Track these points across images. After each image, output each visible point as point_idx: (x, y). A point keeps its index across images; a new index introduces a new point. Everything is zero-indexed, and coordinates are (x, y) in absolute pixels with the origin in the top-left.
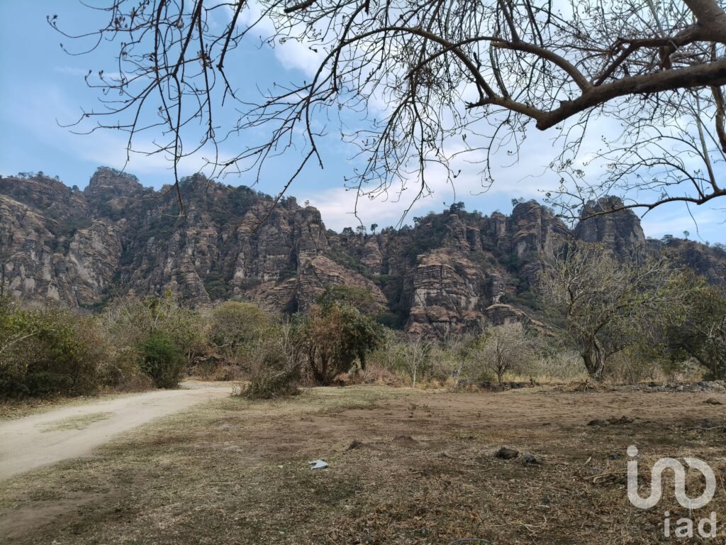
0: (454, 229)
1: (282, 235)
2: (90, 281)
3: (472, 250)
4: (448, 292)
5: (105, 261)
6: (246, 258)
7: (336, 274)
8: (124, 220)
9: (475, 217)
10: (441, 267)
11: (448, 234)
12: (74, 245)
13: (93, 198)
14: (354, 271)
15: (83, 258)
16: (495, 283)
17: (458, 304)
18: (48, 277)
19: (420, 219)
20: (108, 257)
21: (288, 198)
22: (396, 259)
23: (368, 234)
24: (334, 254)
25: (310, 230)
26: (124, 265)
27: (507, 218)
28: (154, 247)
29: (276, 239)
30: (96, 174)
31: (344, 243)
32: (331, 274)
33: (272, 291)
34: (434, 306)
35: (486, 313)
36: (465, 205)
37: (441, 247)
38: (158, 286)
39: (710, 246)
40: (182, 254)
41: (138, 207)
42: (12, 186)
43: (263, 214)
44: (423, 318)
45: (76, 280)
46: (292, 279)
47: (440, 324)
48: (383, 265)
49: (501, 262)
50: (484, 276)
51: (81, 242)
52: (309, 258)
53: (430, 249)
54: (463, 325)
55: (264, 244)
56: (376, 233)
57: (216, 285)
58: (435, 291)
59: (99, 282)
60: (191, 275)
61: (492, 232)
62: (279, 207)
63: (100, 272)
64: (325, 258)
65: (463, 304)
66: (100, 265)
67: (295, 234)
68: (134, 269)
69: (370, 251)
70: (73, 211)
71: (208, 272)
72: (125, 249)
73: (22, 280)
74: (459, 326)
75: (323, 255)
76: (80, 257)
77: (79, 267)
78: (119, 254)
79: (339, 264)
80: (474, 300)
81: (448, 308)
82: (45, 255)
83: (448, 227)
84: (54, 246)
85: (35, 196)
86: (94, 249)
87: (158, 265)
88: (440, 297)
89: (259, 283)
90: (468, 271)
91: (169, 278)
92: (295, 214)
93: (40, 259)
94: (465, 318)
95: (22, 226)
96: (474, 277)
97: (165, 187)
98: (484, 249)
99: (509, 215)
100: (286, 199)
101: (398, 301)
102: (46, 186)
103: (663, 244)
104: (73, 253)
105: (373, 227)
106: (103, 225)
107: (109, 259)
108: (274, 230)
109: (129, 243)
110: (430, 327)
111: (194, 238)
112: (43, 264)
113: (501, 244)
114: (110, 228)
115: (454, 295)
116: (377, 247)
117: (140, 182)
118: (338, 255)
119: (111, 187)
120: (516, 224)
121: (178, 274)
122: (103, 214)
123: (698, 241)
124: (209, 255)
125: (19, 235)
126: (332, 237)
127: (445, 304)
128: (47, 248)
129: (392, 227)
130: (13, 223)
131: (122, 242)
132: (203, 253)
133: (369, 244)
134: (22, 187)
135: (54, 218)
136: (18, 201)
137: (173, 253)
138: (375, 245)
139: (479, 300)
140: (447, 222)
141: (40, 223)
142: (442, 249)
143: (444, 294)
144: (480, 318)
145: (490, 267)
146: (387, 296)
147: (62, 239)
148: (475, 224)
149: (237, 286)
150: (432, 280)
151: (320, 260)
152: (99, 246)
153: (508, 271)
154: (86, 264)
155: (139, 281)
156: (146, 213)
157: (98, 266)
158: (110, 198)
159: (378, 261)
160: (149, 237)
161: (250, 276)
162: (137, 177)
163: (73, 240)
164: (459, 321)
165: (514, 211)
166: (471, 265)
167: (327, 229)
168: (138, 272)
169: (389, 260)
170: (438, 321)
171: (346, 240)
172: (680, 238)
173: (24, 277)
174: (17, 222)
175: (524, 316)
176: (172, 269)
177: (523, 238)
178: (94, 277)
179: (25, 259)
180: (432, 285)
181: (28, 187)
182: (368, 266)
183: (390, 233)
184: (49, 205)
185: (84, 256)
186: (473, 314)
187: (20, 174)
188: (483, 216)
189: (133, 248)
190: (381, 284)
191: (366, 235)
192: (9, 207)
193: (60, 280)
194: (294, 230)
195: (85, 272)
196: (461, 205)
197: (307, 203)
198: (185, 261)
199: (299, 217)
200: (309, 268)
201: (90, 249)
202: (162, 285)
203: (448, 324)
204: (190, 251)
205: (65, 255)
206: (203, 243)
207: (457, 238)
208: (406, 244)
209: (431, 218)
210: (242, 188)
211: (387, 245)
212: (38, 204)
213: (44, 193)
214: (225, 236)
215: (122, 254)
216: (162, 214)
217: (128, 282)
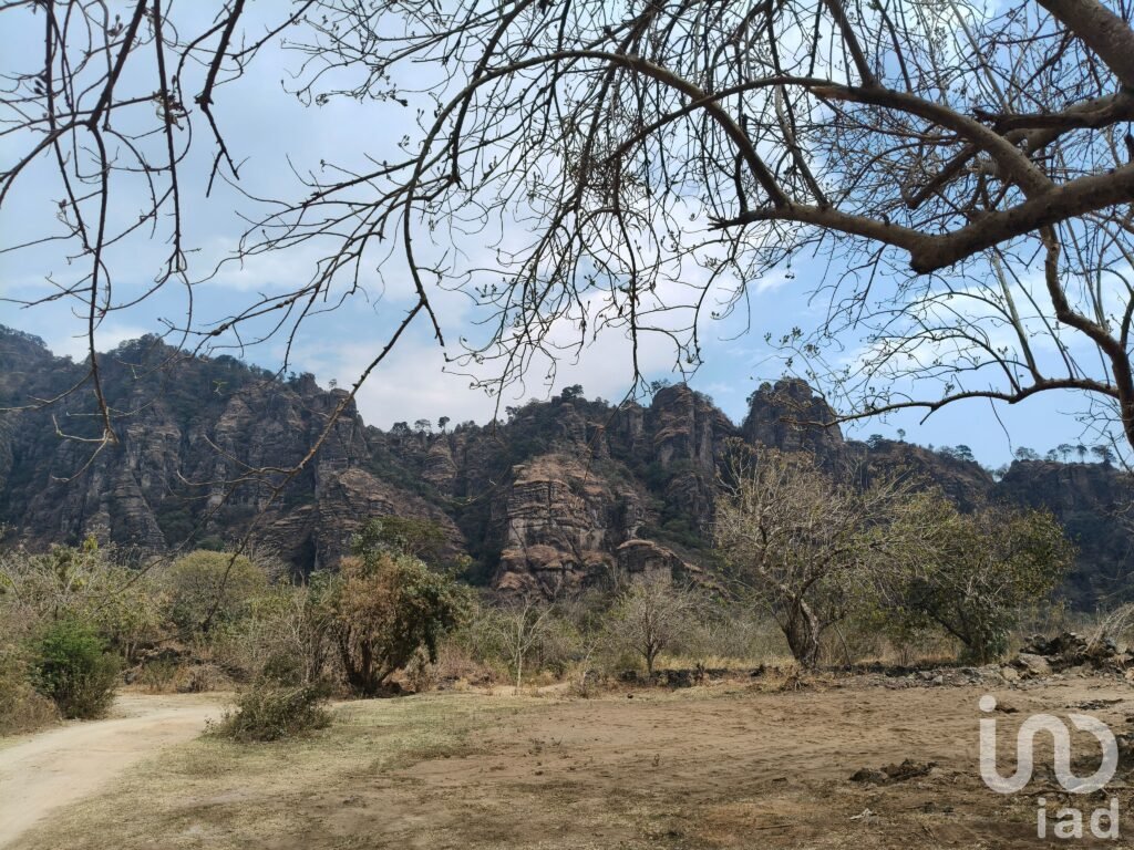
0: (568, 425)
1: (290, 434)
3: (595, 457)
4: (560, 523)
6: (228, 473)
7: (381, 498)
8: (18, 410)
9: (598, 406)
10: (549, 484)
11: (558, 434)
14: (410, 493)
16: (630, 507)
17: (574, 541)
19: (516, 409)
21: (302, 376)
22: (479, 472)
23: (434, 432)
24: (379, 466)
25: (337, 428)
26: (15, 486)
27: (645, 409)
28: (70, 455)
29: (279, 442)
31: (394, 447)
32: (373, 498)
33: (273, 527)
34: (540, 546)
35: (616, 554)
36: (584, 389)
37: (549, 453)
38: (76, 521)
39: (934, 450)
40: (119, 468)
43: (258, 401)
44: (521, 565)
46: (307, 507)
47: (548, 574)
48: (457, 481)
49: (639, 476)
50: (613, 497)
52: (335, 473)
53: (531, 455)
54: (582, 574)
55: (260, 449)
56: (447, 432)
57: (177, 518)
58: (541, 522)
60: (134, 502)
61: (624, 430)
62: (286, 390)
64: (362, 471)
65: (583, 541)
67: (312, 433)
68: (34, 493)
69: (437, 459)
71: (163, 496)
72: (18, 459)
74: (578, 576)
75: (359, 466)
78: (8, 468)
79: (385, 482)
80: (599, 535)
81: (560, 548)
83: (559, 422)
87: (77, 487)
88: (548, 531)
89: (250, 514)
90: (589, 489)
91: (96, 507)
92: (312, 401)
94: (586, 562)
96: (599, 499)
97: (91, 356)
98: (612, 455)
99: (648, 406)
100: (298, 376)
101: (482, 538)
103: (869, 448)
105: (443, 421)
108: (277, 427)
109: (27, 448)
110: (532, 579)
111: (140, 441)
113: (637, 449)
115: (570, 528)
116: (449, 454)
117: (49, 348)
118: (384, 466)
120: (658, 418)
121: (111, 501)
123: (918, 445)
124: (165, 469)
126: (374, 438)
127: (555, 542)
129: (472, 422)
131: (13, 445)
132: (155, 465)
133: (436, 449)
137: (104, 466)
138: (446, 451)
139: (606, 535)
140: (557, 414)
142: (552, 456)
143: (554, 526)
144: (608, 562)
145: (621, 483)
146: (465, 532)
148: (599, 418)
149: (211, 519)
150: (535, 504)
151: (353, 476)
153: (647, 489)
155: (42, 513)
159: (451, 476)
161: (235, 503)
162: (44, 339)
164: (577, 567)
165: (654, 400)
166: (594, 480)
167: (366, 424)
168: (40, 498)
169: (469, 473)
170: (545, 569)
171: (399, 441)
172: (893, 439)
175: (674, 557)
176: (101, 492)
177: (669, 440)
180: (535, 512)
182: (433, 483)
183: (469, 430)
186: (598, 557)
188: (610, 406)
189: (32, 458)
190: (456, 513)
191: (431, 434)
194: (310, 426)
196: (577, 389)
197: (333, 383)
198: (124, 478)
199: (319, 404)
200: (336, 489)
202: (82, 519)
203: (560, 573)
204: (133, 463)
206: (156, 449)
207: (573, 439)
208: (494, 448)
209: (534, 408)
210: (224, 359)
211: (465, 450)
214: (193, 438)
215: (13, 468)
216: (85, 402)
217: (20, 515)
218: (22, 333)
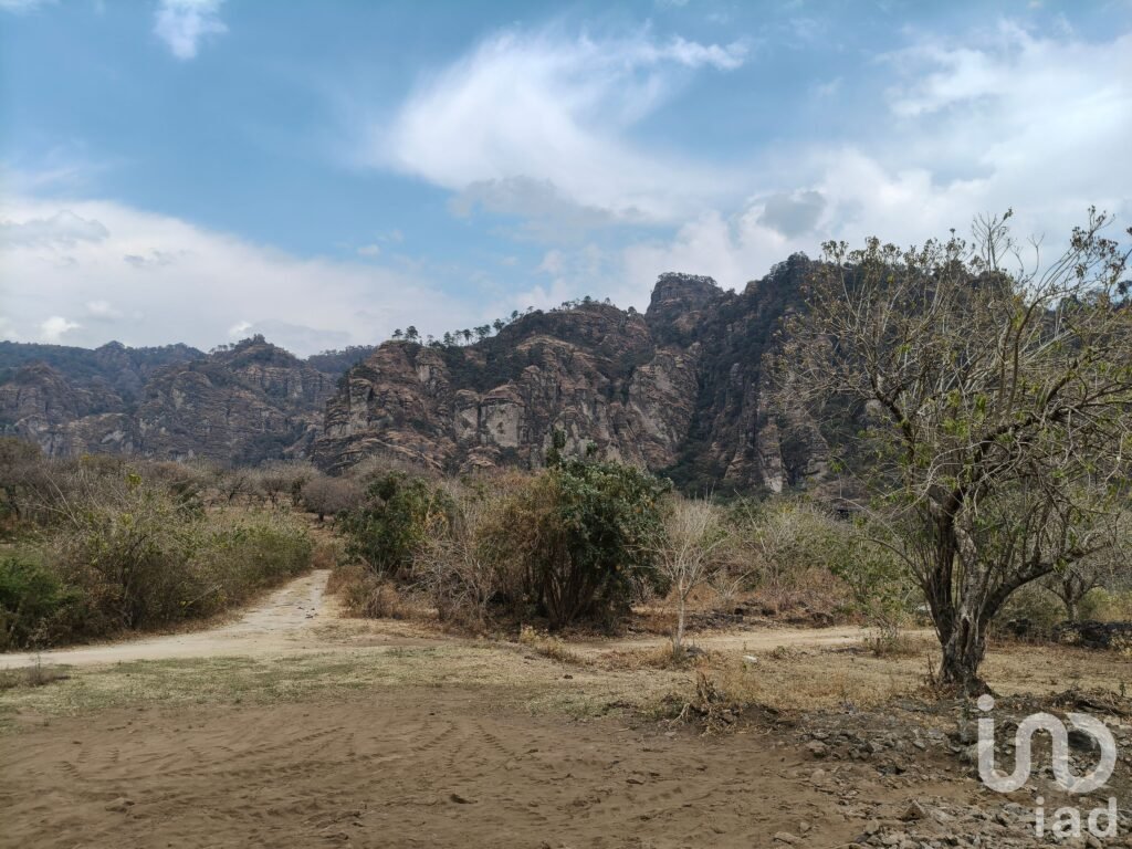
2: (659, 435)
5: (676, 405)
8: (697, 344)
12: (633, 389)
13: (656, 320)
15: (647, 405)
18: (606, 435)
20: (680, 400)
26: (702, 408)
28: (740, 377)
30: (658, 285)
38: (751, 435)
40: (780, 383)
41: (715, 322)
42: (555, 321)
45: (641, 436)
51: (641, 384)
59: (671, 437)
60: (798, 411)
63: (671, 422)
66: (670, 412)
68: (716, 413)
70: (631, 343)
72: (702, 386)
73: (576, 442)
76: (643, 405)
77: (644, 419)
78: (695, 394)
82: (599, 407)
84: (610, 393)
85: (583, 330)
86: (660, 390)
87: (748, 404)
91: (764, 422)
93: (594, 413)
95: (570, 372)
97: (750, 285)
102: (596, 315)
104: (634, 400)
106: (668, 356)
107: (681, 403)
109: (707, 375)
112: (598, 419)
114: (677, 359)
117: (718, 286)
119: (678, 299)
122: (669, 341)
125: (567, 385)
128: (601, 398)
130: (559, 370)
131: (697, 376)
134: (567, 322)
135: (607, 356)
136: (563, 339)
141: (590, 365)
147: (618, 383)
152: (665, 385)
154: (651, 414)
155: (724, 430)
156: (725, 328)
157: (667, 414)
158: (677, 316)
160: (732, 364)
162: (714, 278)
163: (632, 383)
168: (721, 417)
173: (577, 437)
174: (564, 369)
176: (768, 407)
178: (663, 429)
179: (576, 415)
181: (574, 320)
184: (600, 339)
185: (648, 402)
187: (563, 304)
189: (712, 383)
192: (554, 350)
193: (621, 438)
195: (652, 424)
201: (654, 392)
202: (755, 432)
205: (624, 404)
212: (586, 341)
213: (595, 325)
215: (699, 393)
216: (748, 326)
217: (709, 432)
218: (696, 277)
